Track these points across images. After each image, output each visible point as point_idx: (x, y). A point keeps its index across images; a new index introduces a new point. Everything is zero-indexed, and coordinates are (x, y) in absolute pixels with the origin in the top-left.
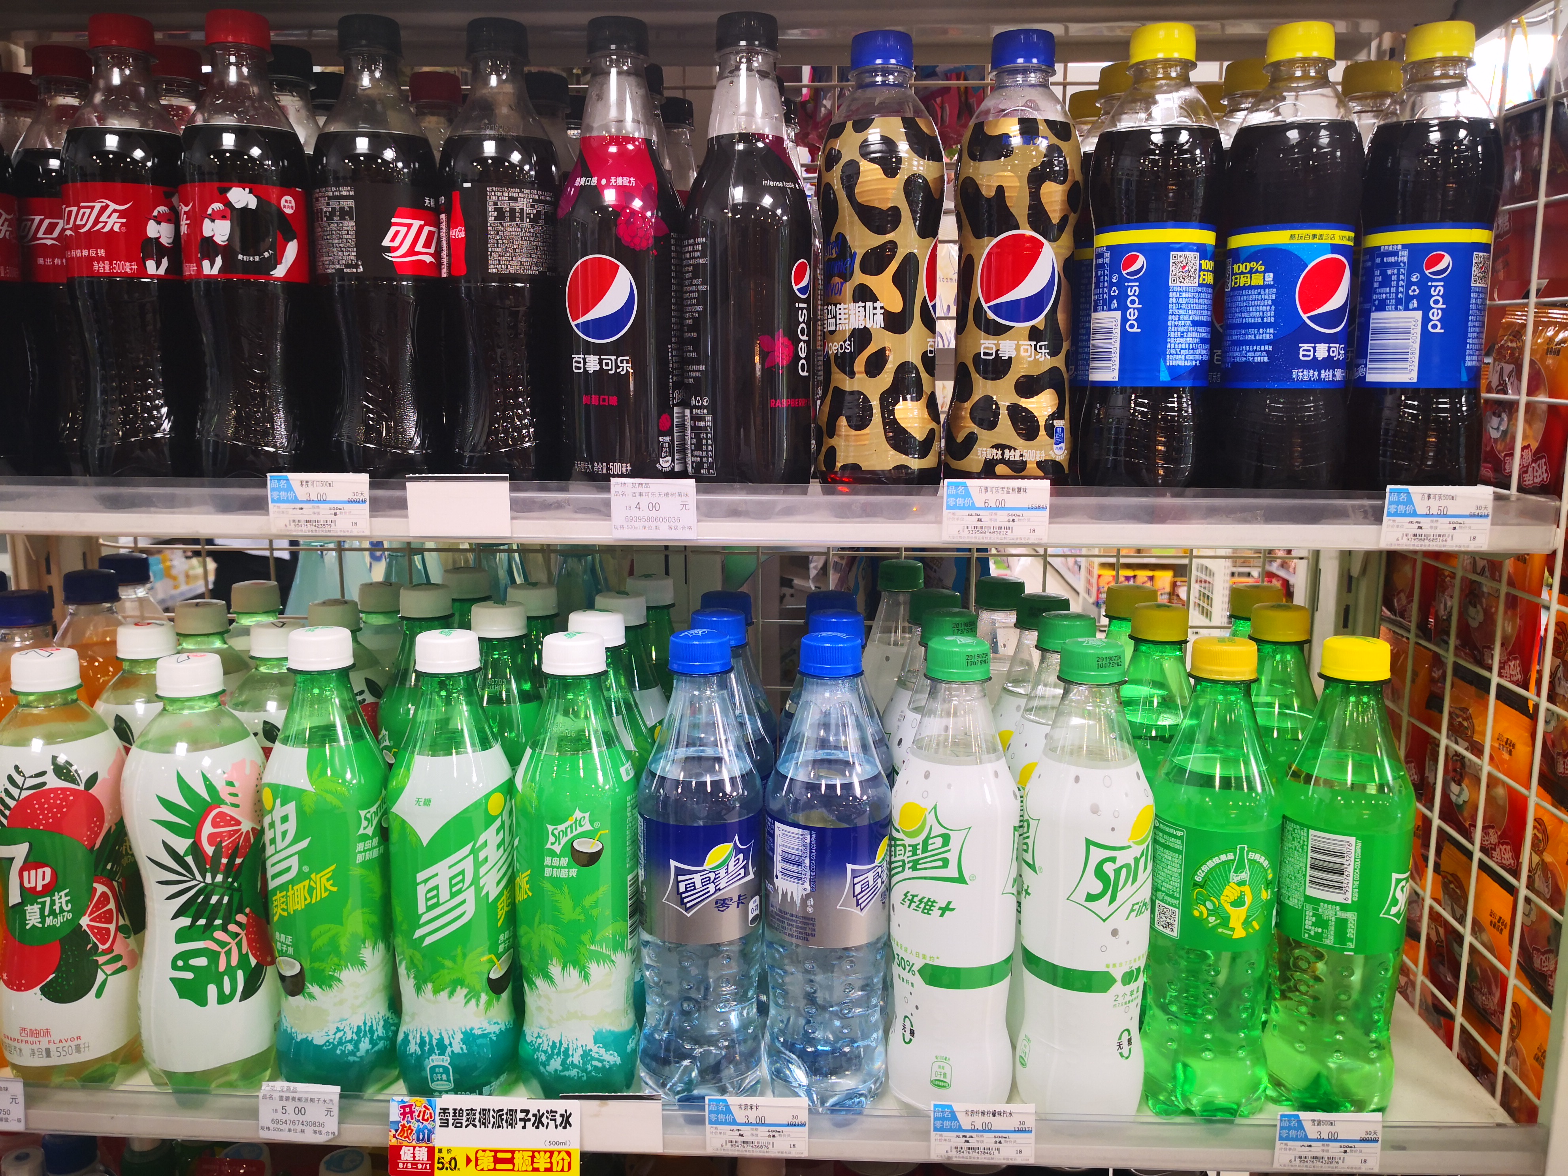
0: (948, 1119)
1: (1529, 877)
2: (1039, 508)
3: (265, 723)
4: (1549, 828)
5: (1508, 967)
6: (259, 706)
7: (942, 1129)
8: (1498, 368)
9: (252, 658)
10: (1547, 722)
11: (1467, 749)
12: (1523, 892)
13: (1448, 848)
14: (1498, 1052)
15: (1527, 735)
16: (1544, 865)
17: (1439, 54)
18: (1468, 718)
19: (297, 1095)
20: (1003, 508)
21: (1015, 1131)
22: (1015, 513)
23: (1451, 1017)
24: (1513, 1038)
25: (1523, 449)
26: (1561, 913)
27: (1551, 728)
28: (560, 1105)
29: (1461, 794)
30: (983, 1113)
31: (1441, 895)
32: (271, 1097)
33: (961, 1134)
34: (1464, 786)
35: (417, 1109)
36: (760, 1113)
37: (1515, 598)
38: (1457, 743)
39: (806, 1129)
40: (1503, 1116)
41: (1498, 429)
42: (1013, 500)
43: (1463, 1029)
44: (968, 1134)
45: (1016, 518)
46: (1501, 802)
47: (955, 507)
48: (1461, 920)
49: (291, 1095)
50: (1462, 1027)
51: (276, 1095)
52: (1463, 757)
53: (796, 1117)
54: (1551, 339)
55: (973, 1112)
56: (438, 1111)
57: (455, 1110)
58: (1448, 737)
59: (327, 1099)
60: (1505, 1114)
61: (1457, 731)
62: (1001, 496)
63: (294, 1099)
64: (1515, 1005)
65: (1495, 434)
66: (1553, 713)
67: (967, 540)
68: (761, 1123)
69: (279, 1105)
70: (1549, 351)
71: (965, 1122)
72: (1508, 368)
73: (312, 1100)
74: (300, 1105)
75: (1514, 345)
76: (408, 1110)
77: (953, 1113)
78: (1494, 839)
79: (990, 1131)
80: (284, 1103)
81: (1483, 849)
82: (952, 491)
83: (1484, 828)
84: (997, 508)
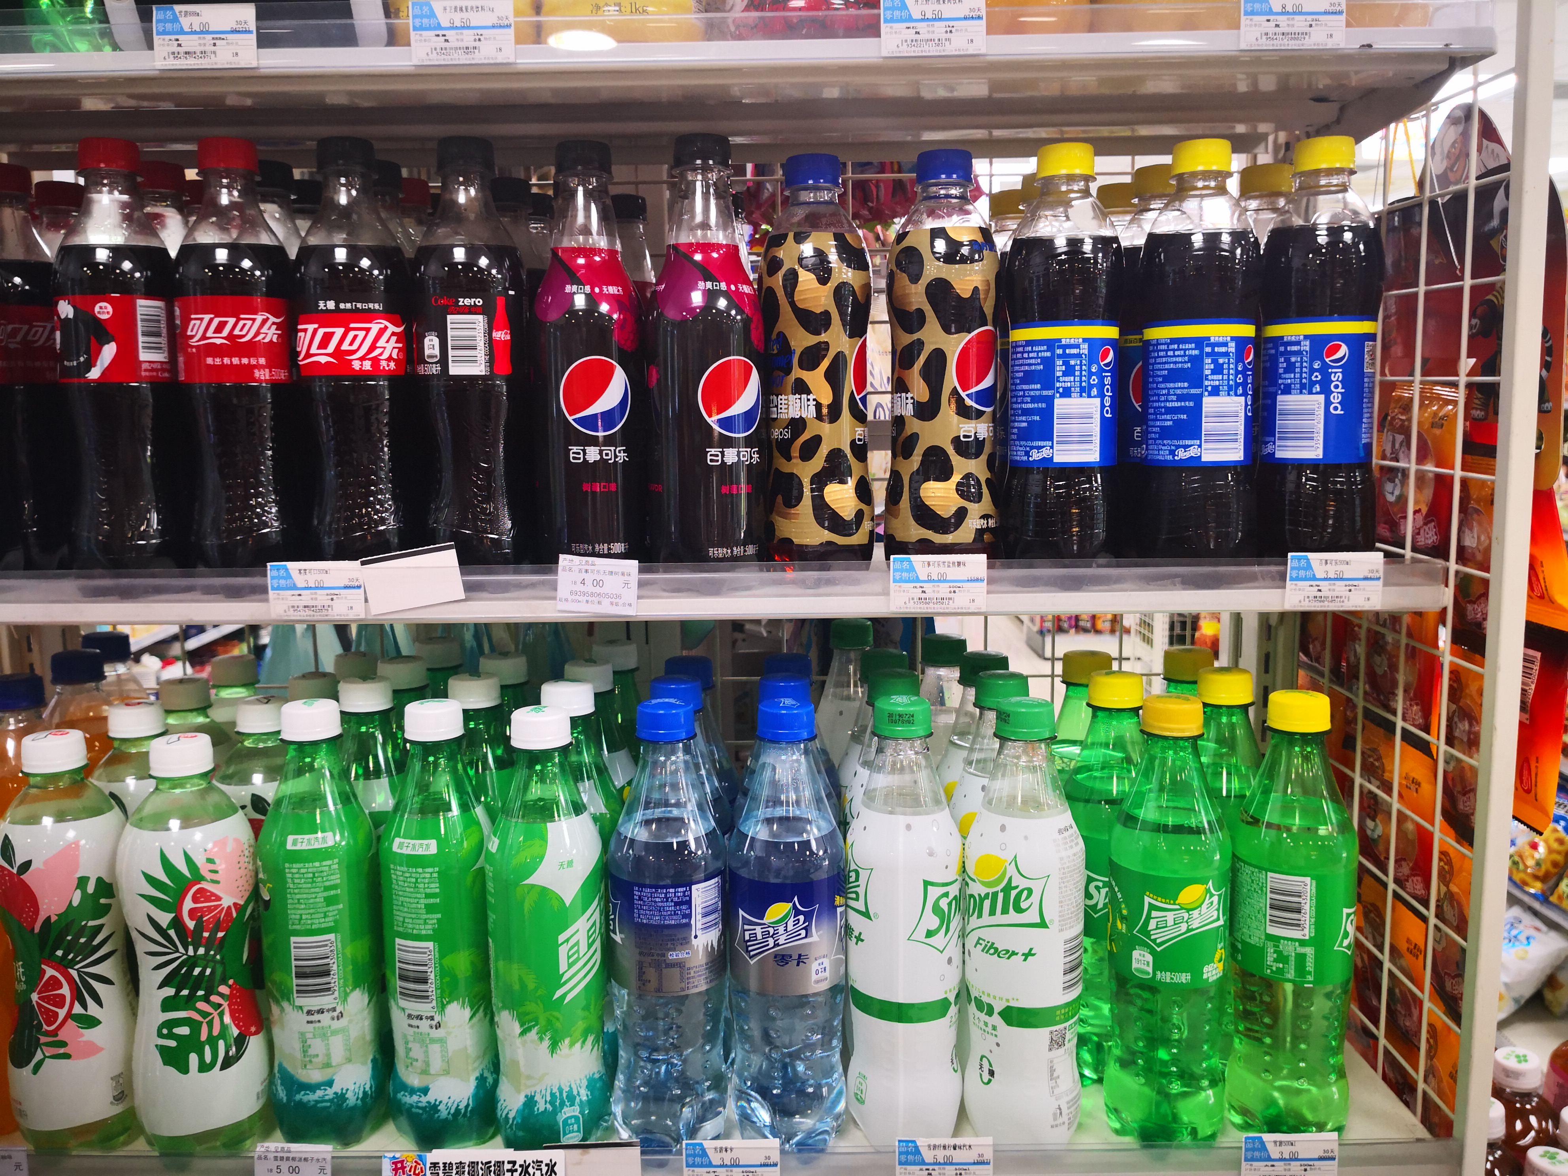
0: (911, 1153)
1: (1437, 906)
2: (977, 580)
3: (253, 795)
4: (1454, 861)
5: (1422, 991)
6: (245, 780)
7: (906, 1163)
8: (1391, 438)
9: (238, 733)
10: (1447, 762)
11: (1378, 787)
12: (1433, 920)
13: (1367, 880)
14: (1416, 1070)
15: (1432, 775)
16: (1450, 897)
17: (1324, 166)
18: (1379, 759)
19: (291, 1155)
20: (945, 581)
21: (974, 1164)
22: (956, 585)
23: (1376, 1039)
24: (1430, 1056)
25: (1415, 512)
26: (1465, 940)
27: (1450, 768)
28: (544, 1155)
29: (1375, 829)
30: (944, 1147)
31: (1363, 924)
32: (266, 1158)
33: (924, 1167)
34: (1378, 821)
35: (408, 1165)
36: (734, 1155)
37: (1414, 648)
38: (1370, 782)
39: (778, 1168)
40: (1422, 1132)
41: (1392, 493)
42: (953, 573)
43: (1387, 1052)
44: (931, 1167)
45: (957, 590)
46: (1410, 837)
47: (901, 580)
48: (1381, 949)
49: (285, 1155)
50: (1385, 1048)
51: (271, 1156)
52: (1375, 796)
53: (769, 1158)
54: (1435, 414)
55: (935, 1147)
56: (428, 1165)
57: (445, 1164)
58: (1362, 776)
59: (321, 1157)
60: (1425, 1130)
61: (1369, 771)
62: (942, 570)
63: (288, 1159)
64: (1430, 1025)
65: (1391, 498)
66: (1452, 756)
67: (913, 611)
68: (735, 1165)
69: (274, 1165)
70: (1433, 425)
71: (928, 1156)
72: (1400, 438)
73: (306, 1159)
74: (294, 1164)
75: (1404, 418)
76: (399, 1165)
77: (916, 1147)
78: (1406, 870)
79: (951, 1164)
80: (279, 1163)
81: (1397, 881)
82: (898, 566)
83: (1396, 861)
84: (939, 581)
